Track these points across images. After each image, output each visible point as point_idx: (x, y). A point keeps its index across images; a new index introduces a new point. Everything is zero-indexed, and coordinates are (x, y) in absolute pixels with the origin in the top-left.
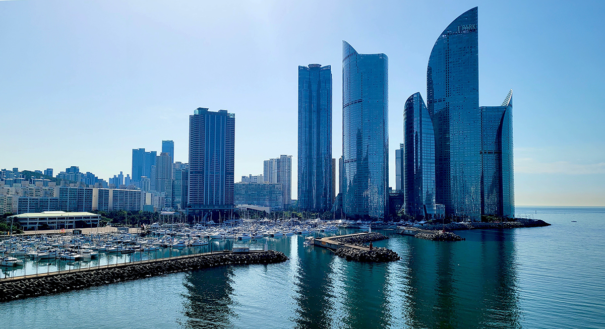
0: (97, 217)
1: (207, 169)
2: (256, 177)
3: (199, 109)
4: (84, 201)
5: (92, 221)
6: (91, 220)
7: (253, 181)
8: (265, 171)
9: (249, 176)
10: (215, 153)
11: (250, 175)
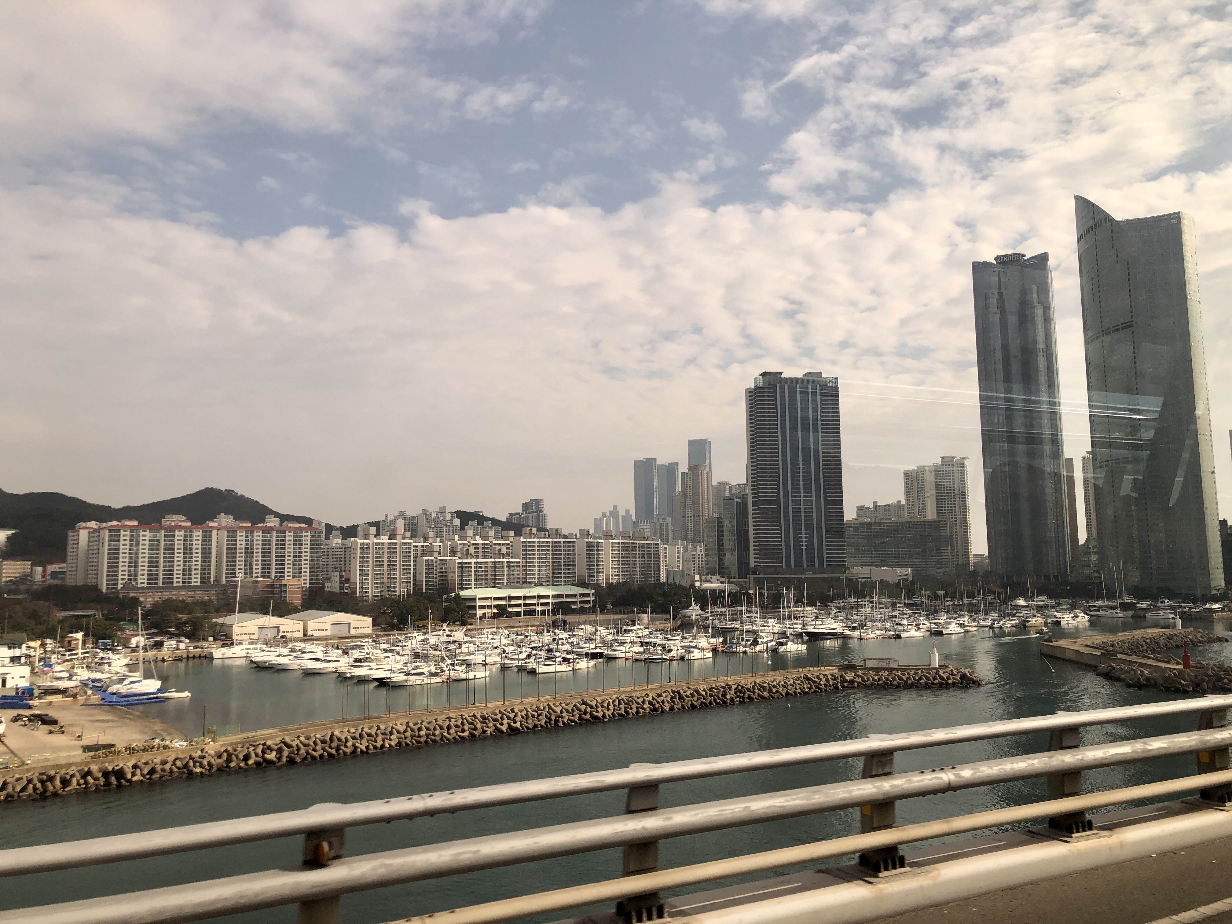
0: (588, 595)
1: (786, 496)
2: (887, 507)
3: (764, 374)
4: (563, 564)
5: (581, 602)
6: (579, 599)
7: (881, 515)
8: (907, 493)
9: (872, 506)
10: (801, 462)
11: (875, 503)
